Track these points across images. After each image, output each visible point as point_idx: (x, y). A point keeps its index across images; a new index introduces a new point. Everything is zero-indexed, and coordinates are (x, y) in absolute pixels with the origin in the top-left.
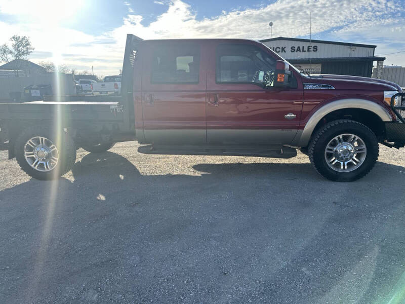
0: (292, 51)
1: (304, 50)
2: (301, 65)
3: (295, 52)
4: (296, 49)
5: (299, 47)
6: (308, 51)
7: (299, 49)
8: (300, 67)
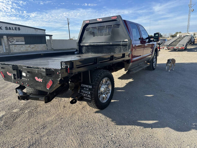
0: (6, 29)
1: (13, 29)
2: (13, 37)
3: (8, 30)
4: (8, 28)
5: (10, 28)
6: (15, 30)
7: (10, 29)
8: (13, 38)
